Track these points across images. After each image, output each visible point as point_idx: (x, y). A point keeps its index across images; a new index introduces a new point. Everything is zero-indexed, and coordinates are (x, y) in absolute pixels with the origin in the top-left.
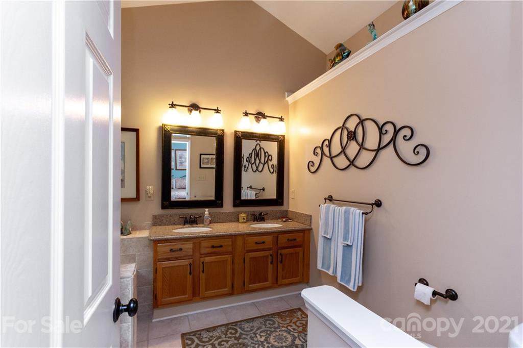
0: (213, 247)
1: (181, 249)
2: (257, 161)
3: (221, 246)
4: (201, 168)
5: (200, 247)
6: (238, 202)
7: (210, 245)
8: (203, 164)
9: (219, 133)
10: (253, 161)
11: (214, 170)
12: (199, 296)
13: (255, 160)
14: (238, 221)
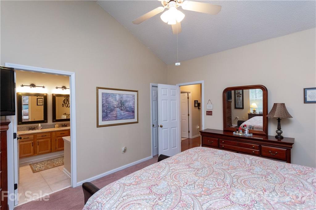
0: (42, 136)
1: (28, 138)
2: (68, 103)
3: (46, 136)
4: (37, 105)
5: (36, 136)
6: (54, 120)
7: (41, 135)
8: (39, 103)
9: (45, 95)
10: (66, 103)
11: (43, 106)
12: (36, 153)
13: (67, 102)
14: (55, 127)
